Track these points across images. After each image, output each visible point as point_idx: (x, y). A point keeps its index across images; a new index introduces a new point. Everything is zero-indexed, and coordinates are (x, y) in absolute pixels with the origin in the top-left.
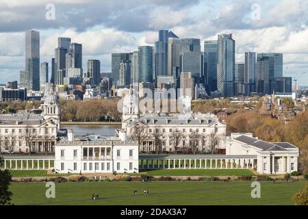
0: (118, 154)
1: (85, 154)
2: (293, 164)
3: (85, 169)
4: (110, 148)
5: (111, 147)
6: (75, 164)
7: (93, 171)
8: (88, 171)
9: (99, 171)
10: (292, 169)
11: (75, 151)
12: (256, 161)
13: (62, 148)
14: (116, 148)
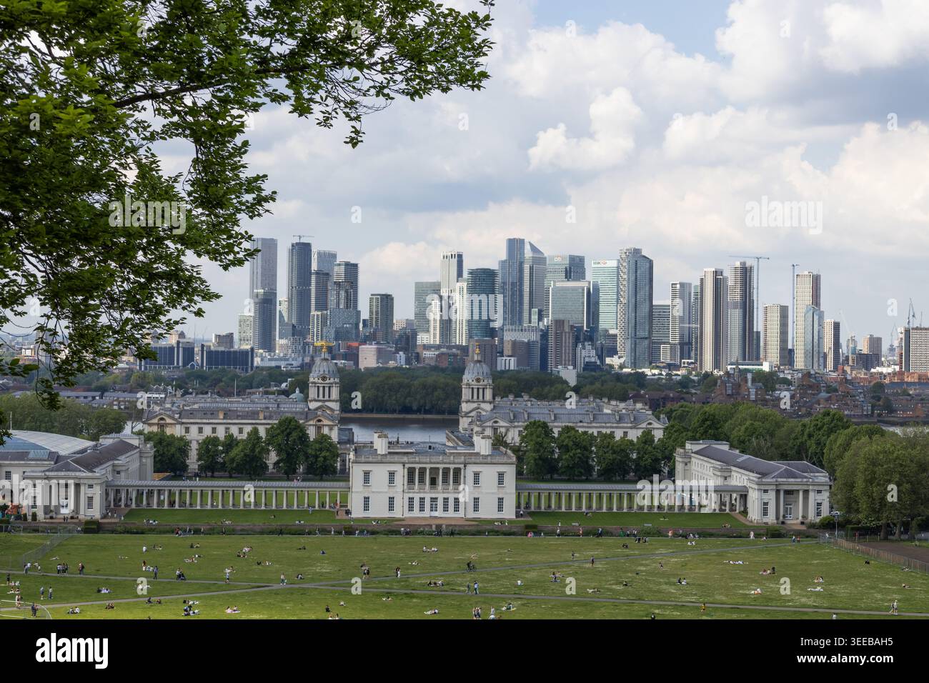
0: (476, 480)
1: (411, 480)
2: (819, 504)
3: (411, 508)
4: (460, 469)
5: (462, 466)
6: (391, 500)
7: (427, 513)
8: (416, 513)
9: (439, 513)
10: (819, 514)
11: (392, 474)
12: (744, 497)
13: (367, 467)
14: (471, 469)
